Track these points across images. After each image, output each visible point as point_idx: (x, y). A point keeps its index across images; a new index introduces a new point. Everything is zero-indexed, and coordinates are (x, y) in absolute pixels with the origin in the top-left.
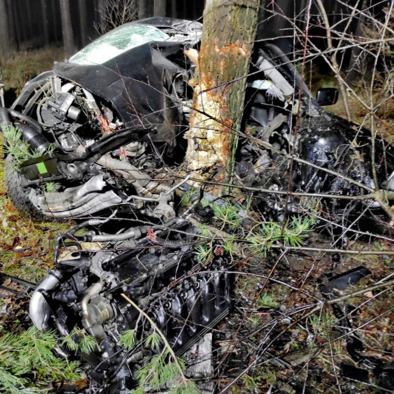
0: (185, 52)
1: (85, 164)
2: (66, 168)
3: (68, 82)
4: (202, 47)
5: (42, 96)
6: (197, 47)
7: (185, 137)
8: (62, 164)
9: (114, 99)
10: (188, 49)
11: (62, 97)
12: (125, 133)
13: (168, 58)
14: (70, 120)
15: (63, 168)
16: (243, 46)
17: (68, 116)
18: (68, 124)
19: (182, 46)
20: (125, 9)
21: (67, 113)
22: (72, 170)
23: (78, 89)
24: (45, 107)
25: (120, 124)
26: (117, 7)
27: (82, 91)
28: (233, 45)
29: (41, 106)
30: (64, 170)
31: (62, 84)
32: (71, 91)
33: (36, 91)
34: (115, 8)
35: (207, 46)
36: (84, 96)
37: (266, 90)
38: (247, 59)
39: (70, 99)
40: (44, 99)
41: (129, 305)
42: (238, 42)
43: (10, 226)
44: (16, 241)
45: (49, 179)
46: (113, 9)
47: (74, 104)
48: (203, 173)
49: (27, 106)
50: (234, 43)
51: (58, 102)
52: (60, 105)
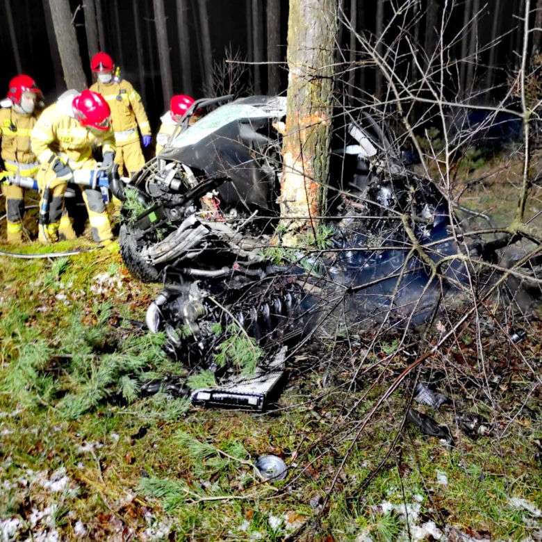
0: (274, 125)
1: (183, 208)
2: (170, 213)
3: (171, 161)
4: (287, 120)
5: (149, 174)
6: (283, 119)
7: (277, 202)
8: (167, 210)
9: (207, 167)
10: (275, 123)
11: (165, 172)
12: (209, 182)
13: (259, 131)
14: (172, 191)
15: (168, 213)
16: (322, 116)
17: (171, 187)
18: (171, 195)
19: (271, 119)
20: (231, 85)
21: (170, 185)
22: (174, 214)
23: (178, 165)
24: (152, 182)
25: (216, 194)
26: (223, 85)
27: (182, 167)
28: (312, 115)
29: (149, 182)
30: (168, 215)
31: (167, 163)
32: (174, 168)
33: (144, 171)
34: (221, 86)
35: (291, 119)
36: (184, 171)
37: (357, 155)
38: (328, 127)
39: (173, 173)
40: (151, 176)
41: (216, 307)
42: (317, 113)
43: (124, 286)
44: (130, 297)
45: (158, 225)
46: (218, 87)
47: (176, 178)
48: (295, 234)
49: (137, 182)
50: (313, 114)
51: (163, 176)
52: (165, 179)
